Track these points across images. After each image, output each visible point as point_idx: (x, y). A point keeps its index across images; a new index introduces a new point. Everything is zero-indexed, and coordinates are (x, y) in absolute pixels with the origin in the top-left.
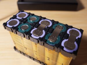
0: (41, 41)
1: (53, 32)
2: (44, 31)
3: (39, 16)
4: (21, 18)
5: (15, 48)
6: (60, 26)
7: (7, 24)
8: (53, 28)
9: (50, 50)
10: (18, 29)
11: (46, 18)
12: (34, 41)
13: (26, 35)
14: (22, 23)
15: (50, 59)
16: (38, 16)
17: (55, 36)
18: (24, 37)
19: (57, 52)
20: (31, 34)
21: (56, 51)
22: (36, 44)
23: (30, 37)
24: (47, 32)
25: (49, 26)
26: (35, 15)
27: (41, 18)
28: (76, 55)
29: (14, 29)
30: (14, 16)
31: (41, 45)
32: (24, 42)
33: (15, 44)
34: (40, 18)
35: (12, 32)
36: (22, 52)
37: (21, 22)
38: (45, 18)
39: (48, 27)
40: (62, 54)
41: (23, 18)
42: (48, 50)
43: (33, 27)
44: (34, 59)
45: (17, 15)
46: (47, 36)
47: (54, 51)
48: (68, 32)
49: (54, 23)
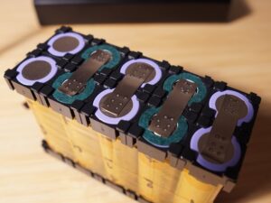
0: (126, 133)
1: (166, 102)
2: (134, 98)
3: (121, 46)
4: (62, 54)
5: (45, 145)
6: (189, 83)
7: (18, 73)
8: (166, 88)
9: (153, 159)
10: (54, 90)
11: (144, 55)
12: (102, 131)
13: (79, 111)
14: (66, 70)
15: (154, 185)
16: (118, 49)
17: (169, 118)
18: (73, 116)
19: (176, 167)
20: (95, 109)
21: (172, 165)
22: (111, 140)
23: (91, 120)
24: (146, 102)
25: (153, 82)
26: (108, 44)
27: (127, 55)
28: (235, 182)
29: (39, 92)
30: (40, 46)
31: (126, 144)
32: (73, 131)
33: (45, 133)
34: (123, 54)
35: (35, 99)
36: (69, 159)
37: (63, 68)
38: (139, 55)
39: (147, 86)
40: (190, 174)
41: (68, 55)
42: (148, 160)
43: (102, 84)
44: (104, 181)
45: (50, 43)
46: (144, 116)
47: (166, 165)
48: (212, 104)
49: (170, 72)
